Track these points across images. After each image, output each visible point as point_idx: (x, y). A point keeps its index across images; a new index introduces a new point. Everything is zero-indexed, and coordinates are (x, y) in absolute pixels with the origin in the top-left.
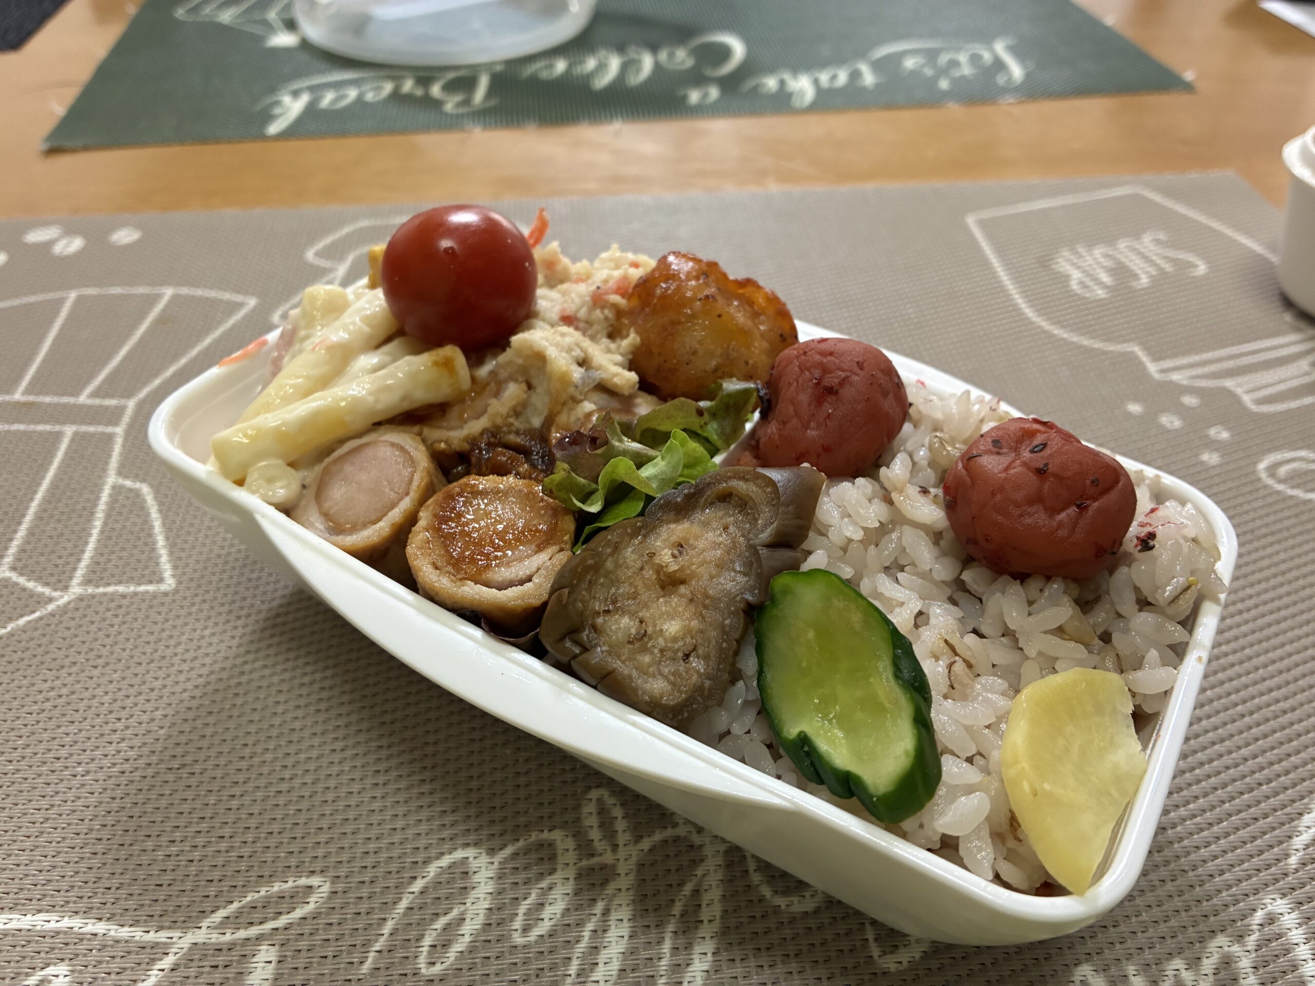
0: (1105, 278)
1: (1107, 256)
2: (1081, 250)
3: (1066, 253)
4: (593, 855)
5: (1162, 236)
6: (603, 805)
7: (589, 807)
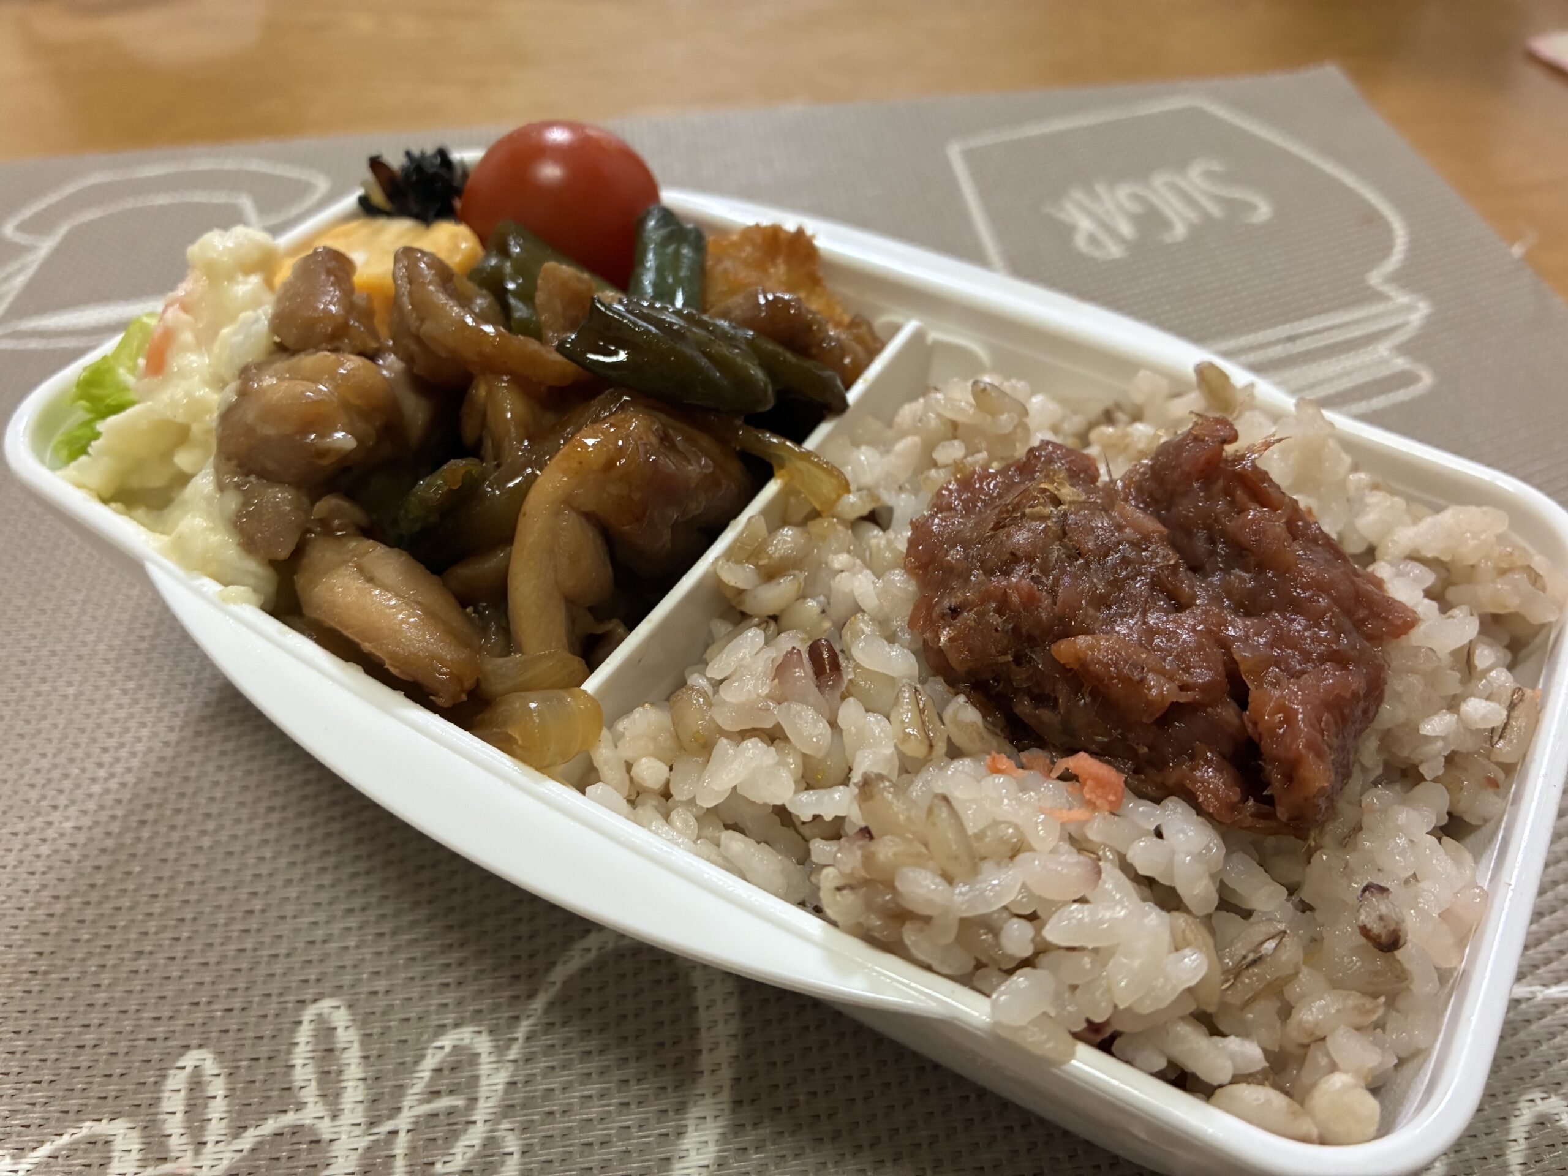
0: (1126, 229)
1: (1136, 197)
2: (1100, 188)
3: (1078, 194)
4: (164, 1160)
5: (1216, 167)
6: (201, 1076)
7: (177, 1080)
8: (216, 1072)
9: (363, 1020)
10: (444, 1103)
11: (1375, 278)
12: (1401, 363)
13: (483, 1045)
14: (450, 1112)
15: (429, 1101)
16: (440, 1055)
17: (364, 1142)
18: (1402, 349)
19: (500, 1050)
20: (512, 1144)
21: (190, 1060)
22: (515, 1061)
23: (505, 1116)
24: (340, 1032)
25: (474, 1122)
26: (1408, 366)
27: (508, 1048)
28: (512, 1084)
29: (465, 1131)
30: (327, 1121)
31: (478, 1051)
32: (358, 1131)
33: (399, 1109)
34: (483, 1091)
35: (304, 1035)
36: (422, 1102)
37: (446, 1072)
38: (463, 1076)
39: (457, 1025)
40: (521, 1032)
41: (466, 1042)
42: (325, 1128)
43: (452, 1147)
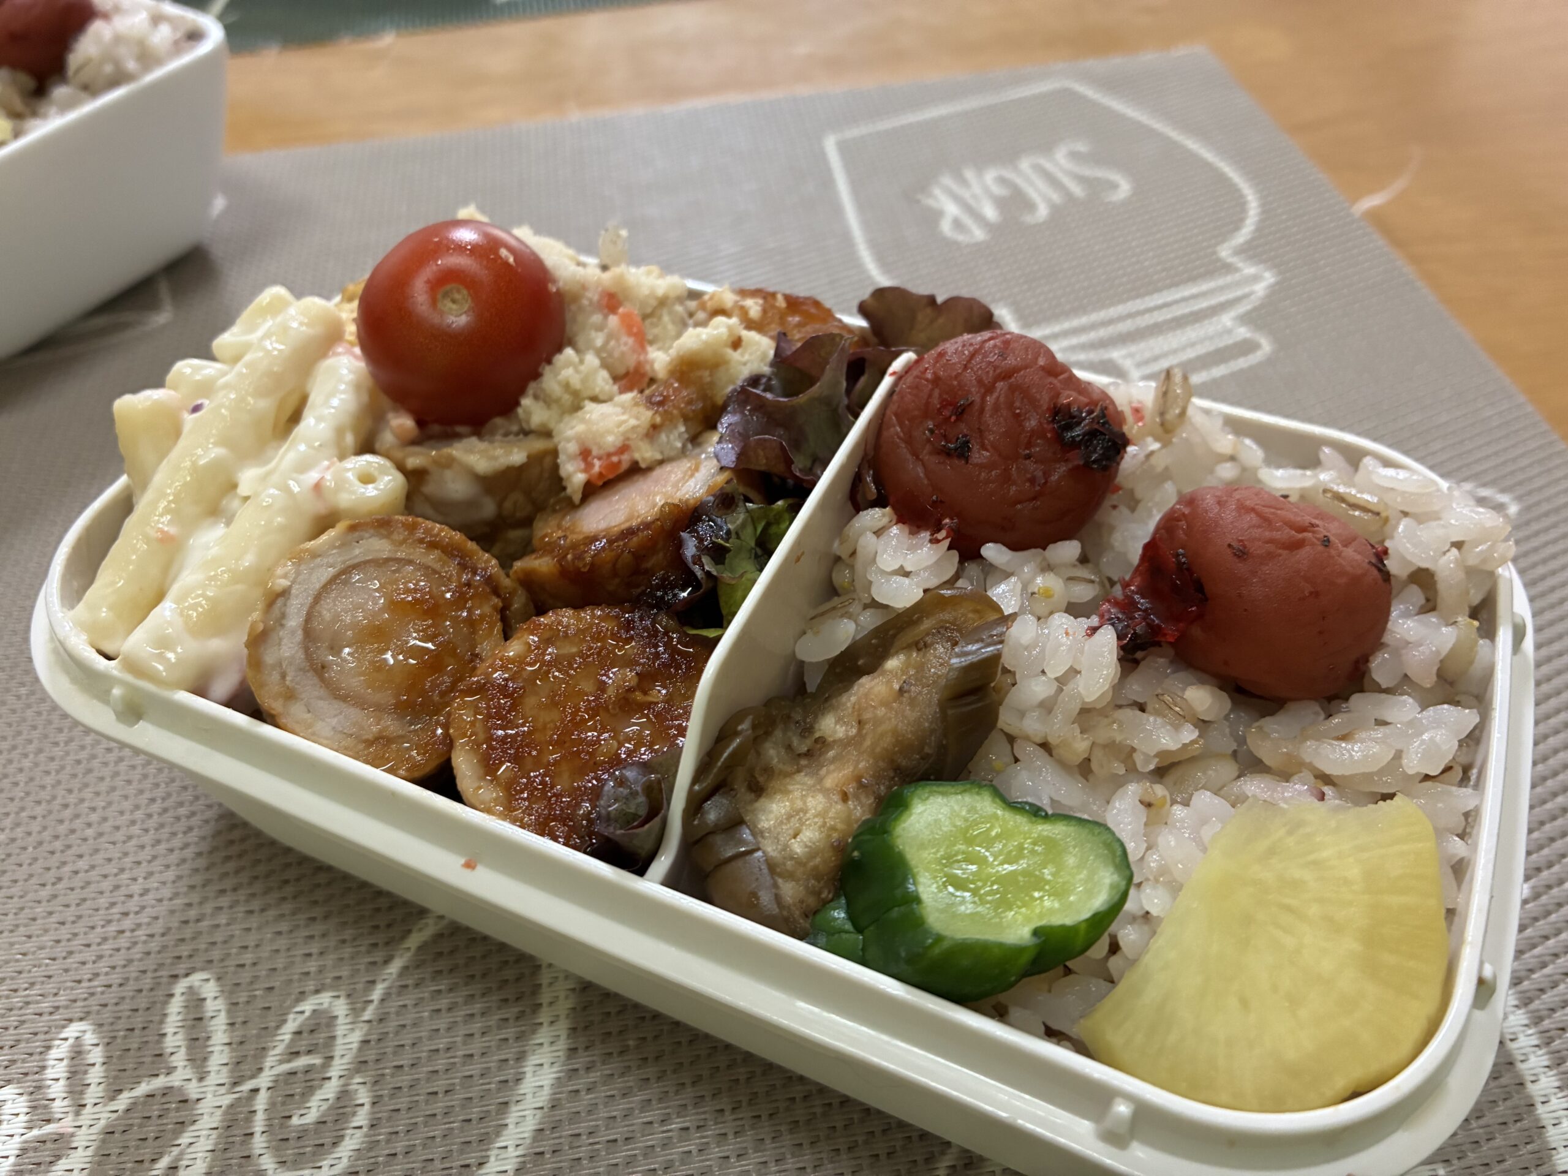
0: (990, 212)
1: (1002, 181)
2: (969, 174)
3: (947, 180)
4: (47, 1120)
5: (1082, 147)
6: (80, 1046)
7: (60, 1050)
8: (95, 1041)
9: (230, 990)
10: (302, 1062)
11: (1225, 252)
12: (1243, 332)
13: (341, 1008)
14: (308, 1070)
15: (289, 1061)
16: (301, 1018)
17: (227, 1100)
18: (1246, 319)
19: (355, 1011)
20: (363, 1096)
21: (72, 1031)
22: (369, 1021)
23: (358, 1071)
24: (209, 1002)
25: (329, 1078)
26: (1248, 335)
27: (364, 1009)
28: (366, 1042)
29: (321, 1087)
30: (194, 1083)
31: (336, 1014)
32: (223, 1090)
33: (261, 1069)
34: (338, 1051)
35: (175, 1007)
36: (281, 1062)
37: (305, 1035)
38: (320, 1038)
39: (317, 992)
40: (377, 994)
41: (326, 1006)
42: (193, 1090)
43: (308, 1101)
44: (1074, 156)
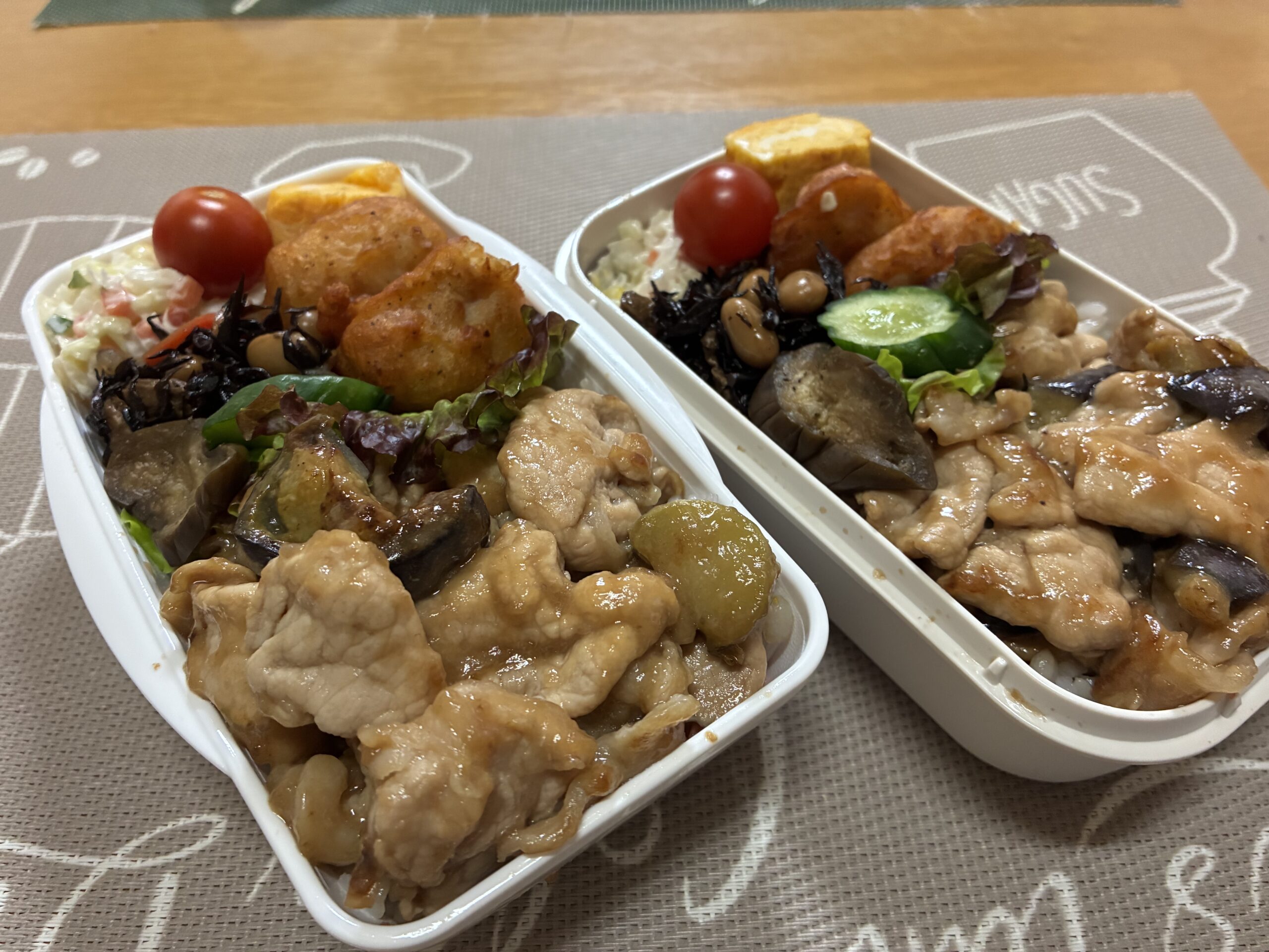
1: (1044, 193)
2: (1017, 185)
3: (1000, 188)
5: (1103, 170)
11: (1212, 267)
44: (1096, 176)
